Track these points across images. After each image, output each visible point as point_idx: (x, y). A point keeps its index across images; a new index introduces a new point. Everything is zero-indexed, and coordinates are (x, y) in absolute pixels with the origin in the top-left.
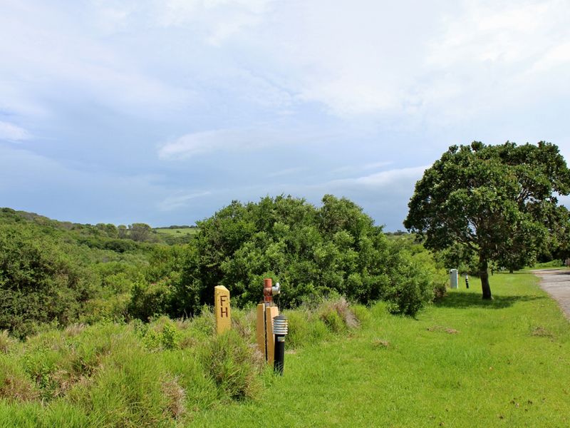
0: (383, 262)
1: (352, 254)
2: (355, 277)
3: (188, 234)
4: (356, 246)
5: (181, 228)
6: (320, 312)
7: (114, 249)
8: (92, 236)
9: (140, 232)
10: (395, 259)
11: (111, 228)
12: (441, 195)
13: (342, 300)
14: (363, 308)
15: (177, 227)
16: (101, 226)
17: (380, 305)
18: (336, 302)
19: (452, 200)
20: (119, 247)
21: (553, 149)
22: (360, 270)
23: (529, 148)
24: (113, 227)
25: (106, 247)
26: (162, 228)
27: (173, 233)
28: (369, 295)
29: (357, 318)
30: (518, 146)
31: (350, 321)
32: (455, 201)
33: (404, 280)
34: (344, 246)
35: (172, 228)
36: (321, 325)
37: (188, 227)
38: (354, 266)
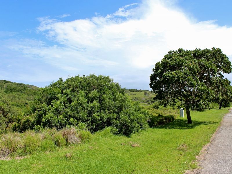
19: (164, 77)
21: (219, 51)
23: (207, 51)
30: (202, 50)
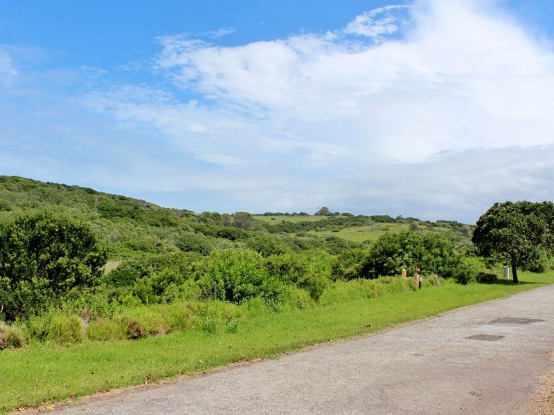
0: (453, 262)
1: (440, 259)
2: (441, 268)
3: (283, 222)
4: (441, 255)
5: (276, 215)
6: (428, 279)
7: (226, 237)
8: (202, 223)
9: (243, 220)
10: (458, 261)
11: (216, 216)
12: (487, 230)
13: (436, 276)
14: (444, 279)
15: (271, 214)
16: (207, 214)
17: (451, 279)
18: (434, 276)
20: (230, 235)
22: (443, 265)
24: (218, 215)
25: (218, 235)
26: (256, 215)
27: (267, 219)
28: (447, 275)
29: (441, 282)
31: (438, 283)
32: (491, 235)
33: (461, 271)
34: (436, 255)
35: (266, 215)
36: (429, 283)
37: (282, 214)
38: (441, 264)
